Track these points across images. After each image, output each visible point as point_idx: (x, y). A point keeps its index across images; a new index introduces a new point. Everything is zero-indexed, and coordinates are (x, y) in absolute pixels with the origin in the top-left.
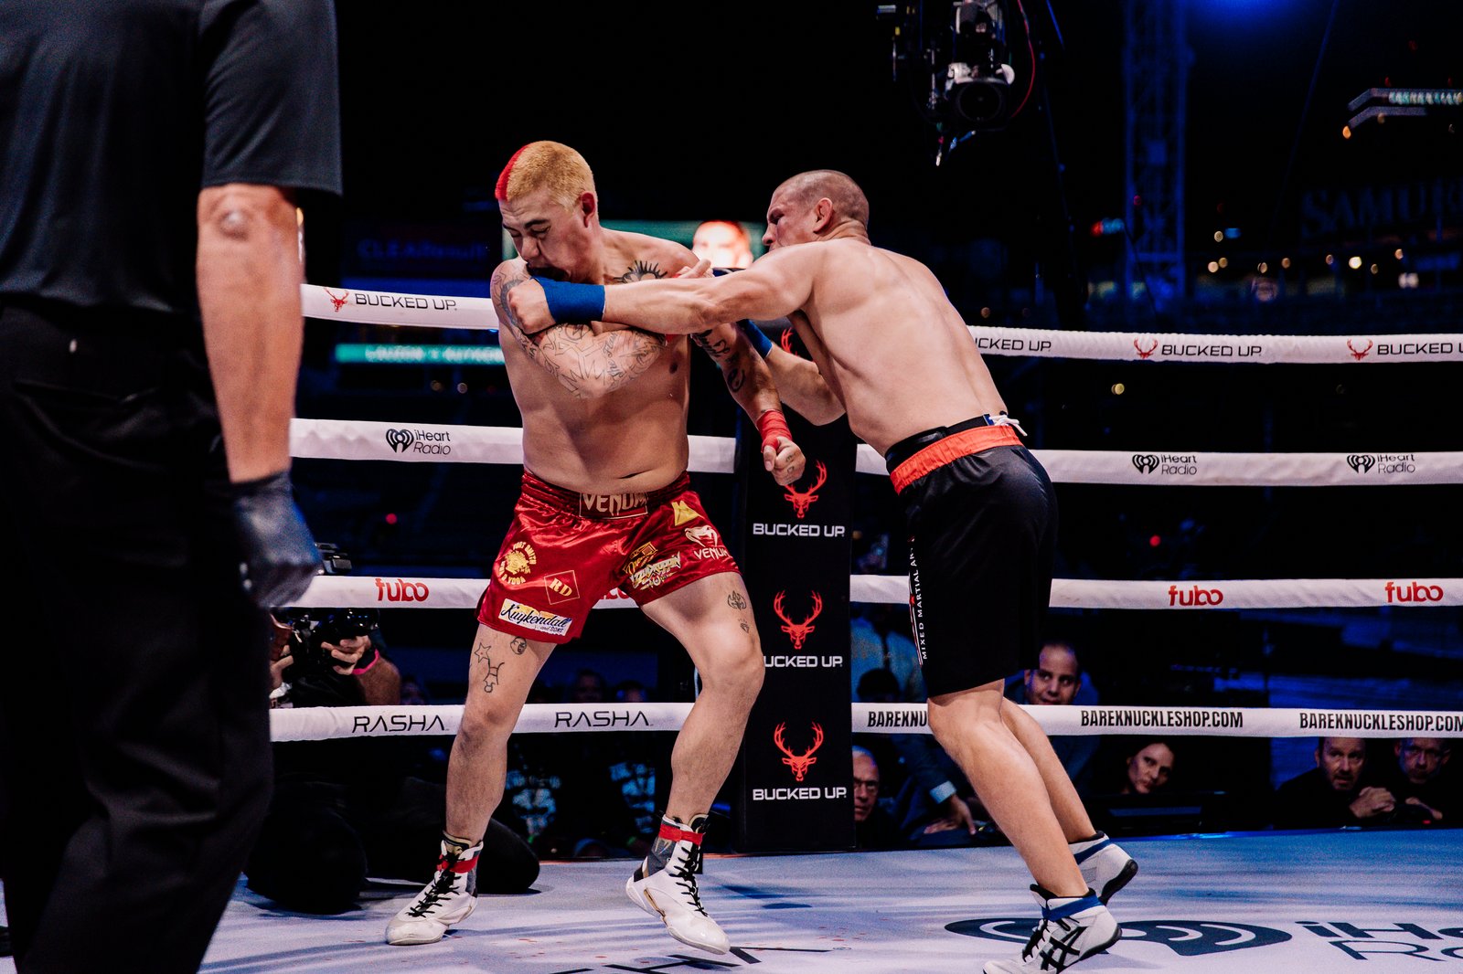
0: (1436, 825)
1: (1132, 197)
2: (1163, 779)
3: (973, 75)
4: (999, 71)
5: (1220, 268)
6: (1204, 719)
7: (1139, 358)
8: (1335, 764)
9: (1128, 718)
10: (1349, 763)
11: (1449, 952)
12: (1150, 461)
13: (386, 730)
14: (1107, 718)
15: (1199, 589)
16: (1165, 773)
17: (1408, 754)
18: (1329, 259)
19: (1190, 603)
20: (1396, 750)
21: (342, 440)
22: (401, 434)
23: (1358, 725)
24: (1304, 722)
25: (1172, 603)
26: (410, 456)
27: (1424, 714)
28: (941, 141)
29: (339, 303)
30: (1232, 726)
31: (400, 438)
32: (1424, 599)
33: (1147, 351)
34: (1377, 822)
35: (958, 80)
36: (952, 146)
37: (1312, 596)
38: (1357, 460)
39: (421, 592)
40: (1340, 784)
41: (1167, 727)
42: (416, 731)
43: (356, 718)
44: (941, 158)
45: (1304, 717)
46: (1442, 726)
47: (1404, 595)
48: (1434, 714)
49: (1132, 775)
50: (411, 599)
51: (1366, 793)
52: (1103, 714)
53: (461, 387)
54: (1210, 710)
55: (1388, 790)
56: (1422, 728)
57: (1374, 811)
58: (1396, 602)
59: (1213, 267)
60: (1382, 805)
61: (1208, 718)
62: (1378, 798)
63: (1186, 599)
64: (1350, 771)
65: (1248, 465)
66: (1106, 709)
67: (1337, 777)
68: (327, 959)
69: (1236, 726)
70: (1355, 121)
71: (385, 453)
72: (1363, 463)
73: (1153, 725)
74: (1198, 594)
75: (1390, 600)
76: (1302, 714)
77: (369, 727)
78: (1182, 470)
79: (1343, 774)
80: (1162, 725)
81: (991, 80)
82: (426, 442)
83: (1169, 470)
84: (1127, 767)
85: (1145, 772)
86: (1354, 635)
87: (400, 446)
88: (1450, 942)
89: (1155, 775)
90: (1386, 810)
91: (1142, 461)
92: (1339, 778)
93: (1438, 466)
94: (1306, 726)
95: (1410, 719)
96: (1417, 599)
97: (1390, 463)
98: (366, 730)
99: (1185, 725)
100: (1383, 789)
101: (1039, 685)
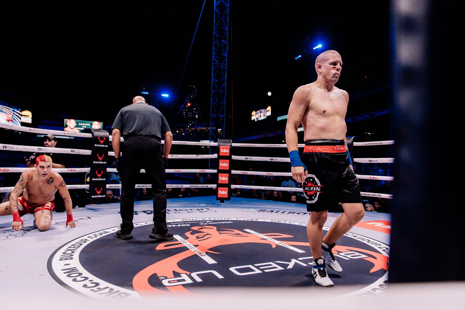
11: (179, 212)
27: (178, 185)
29: (30, 130)
47: (176, 171)
72: (172, 156)
88: (179, 211)
93: (181, 156)
96: (178, 172)
97: (175, 156)
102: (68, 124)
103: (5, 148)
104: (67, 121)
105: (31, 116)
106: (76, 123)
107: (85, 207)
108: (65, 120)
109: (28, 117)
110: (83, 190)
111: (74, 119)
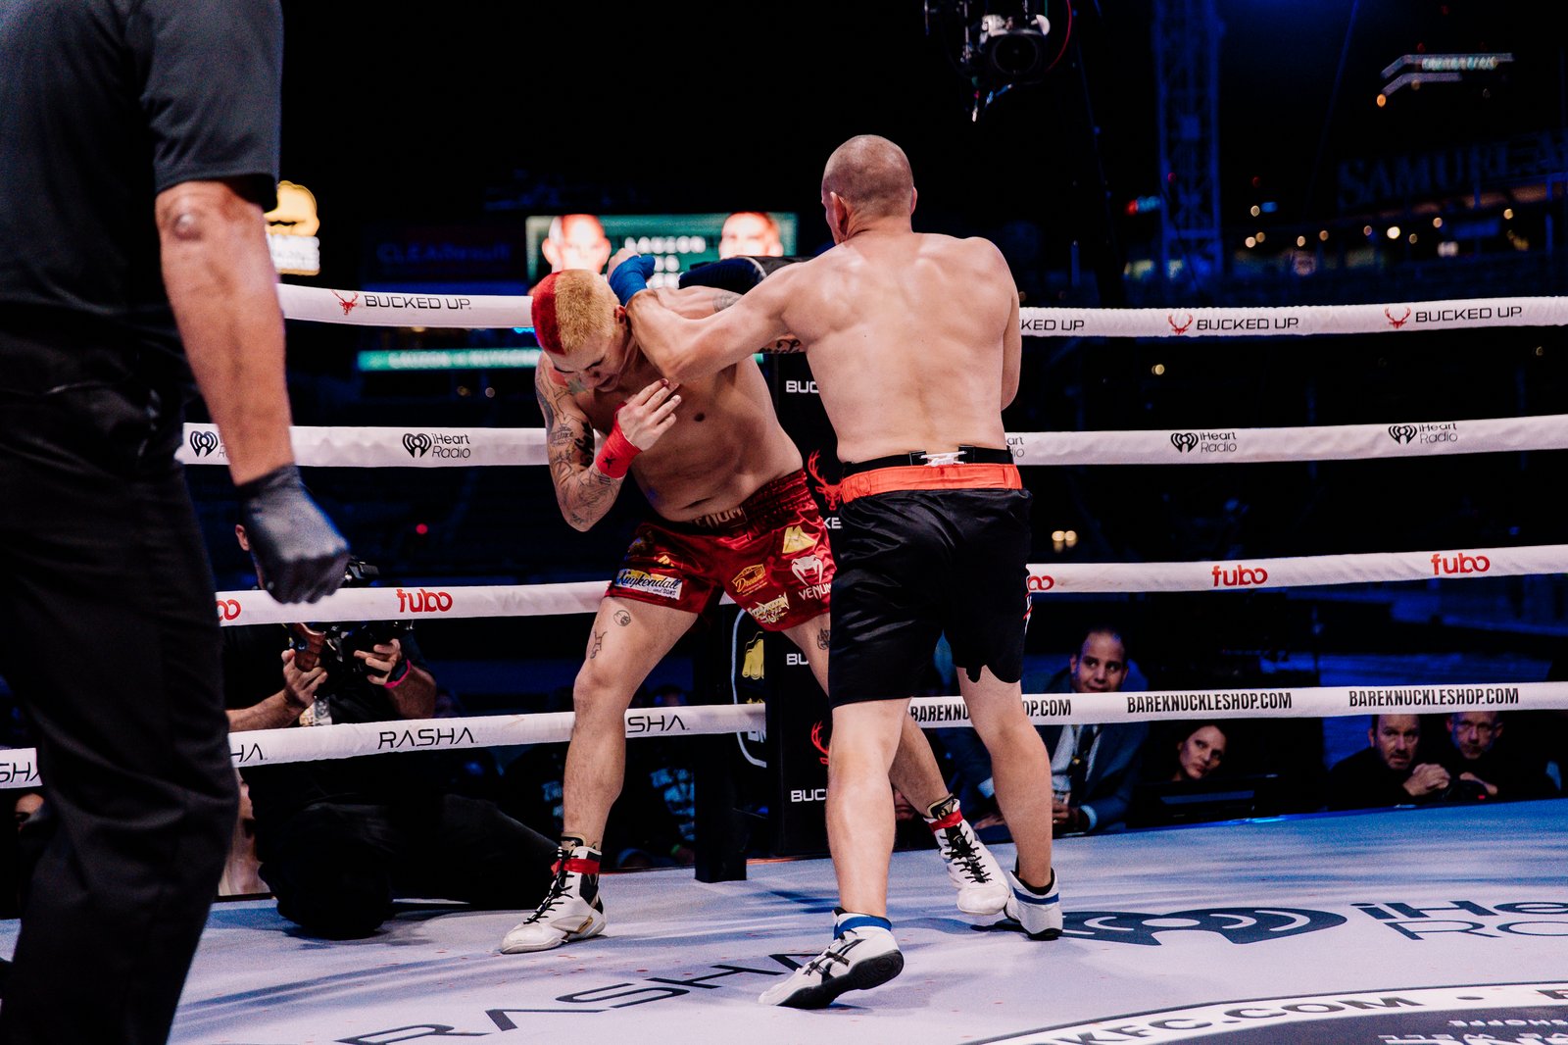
0: (1491, 799)
1: (1167, 175)
2: (1216, 763)
3: (1007, 27)
4: (1034, 22)
5: (1257, 243)
6: (1253, 701)
7: (1174, 334)
8: (1390, 743)
9: (1176, 703)
10: (1405, 741)
11: (1505, 928)
12: (1189, 439)
13: (413, 745)
14: (1154, 703)
15: (1243, 568)
16: (1217, 756)
17: (1460, 729)
18: (1367, 230)
19: (1234, 583)
20: (1448, 724)
21: (357, 447)
22: (418, 438)
23: (1408, 701)
24: (1354, 700)
25: (1216, 584)
26: (429, 461)
27: (1474, 687)
28: (977, 96)
29: (348, 306)
30: (1280, 707)
31: (417, 442)
32: (1471, 570)
33: (1182, 327)
34: (1432, 799)
35: (993, 33)
36: (988, 101)
37: (1358, 571)
38: (1398, 431)
39: (444, 601)
40: (1396, 763)
41: (1215, 711)
42: (445, 744)
43: (381, 734)
44: (978, 113)
45: (1353, 695)
46: (1493, 699)
47: (1451, 567)
48: (1484, 687)
49: (1184, 761)
50: (434, 609)
51: (1419, 772)
52: (1149, 700)
53: (489, 392)
54: (1258, 692)
55: (1442, 766)
56: (1473, 702)
57: (1428, 788)
58: (1442, 574)
59: (1250, 242)
60: (1436, 782)
61: (1256, 700)
62: (1432, 775)
63: (1230, 579)
64: (1406, 750)
65: (1289, 440)
66: (1153, 694)
67: (1392, 756)
68: (359, 984)
69: (1285, 706)
70: (1390, 89)
71: (403, 459)
72: (1405, 434)
73: (1200, 709)
74: (1242, 573)
75: (1437, 573)
76: (1351, 692)
77: (395, 743)
78: (1222, 448)
79: (1400, 753)
80: (1210, 708)
81: (1026, 31)
82: (445, 446)
83: (1208, 448)
84: (1178, 753)
85: (1196, 756)
86: (1404, 611)
87: (418, 451)
88: (1506, 917)
89: (1207, 758)
90: (1441, 787)
91: (1181, 439)
92: (1396, 757)
93: (1481, 434)
94: (1356, 704)
95: (1460, 693)
96: (1463, 570)
97: (1432, 432)
98: (392, 746)
99: (1233, 708)
100: (1437, 766)
101: (1086, 673)
102: (550, 252)
103: (204, 450)
104: (543, 237)
105: (312, 224)
106: (607, 237)
107: (739, 874)
108: (534, 225)
109: (297, 228)
110: (725, 742)
111: (594, 210)
